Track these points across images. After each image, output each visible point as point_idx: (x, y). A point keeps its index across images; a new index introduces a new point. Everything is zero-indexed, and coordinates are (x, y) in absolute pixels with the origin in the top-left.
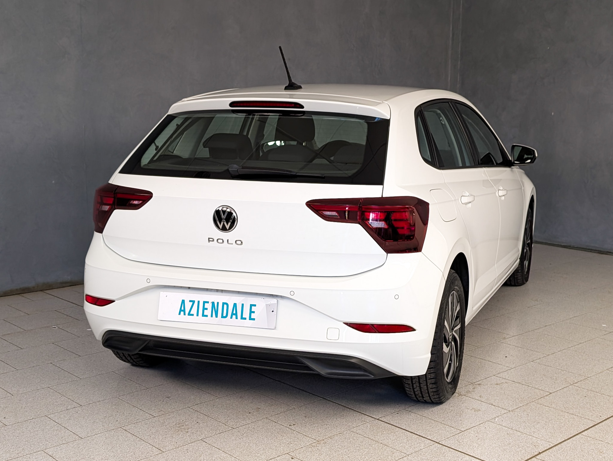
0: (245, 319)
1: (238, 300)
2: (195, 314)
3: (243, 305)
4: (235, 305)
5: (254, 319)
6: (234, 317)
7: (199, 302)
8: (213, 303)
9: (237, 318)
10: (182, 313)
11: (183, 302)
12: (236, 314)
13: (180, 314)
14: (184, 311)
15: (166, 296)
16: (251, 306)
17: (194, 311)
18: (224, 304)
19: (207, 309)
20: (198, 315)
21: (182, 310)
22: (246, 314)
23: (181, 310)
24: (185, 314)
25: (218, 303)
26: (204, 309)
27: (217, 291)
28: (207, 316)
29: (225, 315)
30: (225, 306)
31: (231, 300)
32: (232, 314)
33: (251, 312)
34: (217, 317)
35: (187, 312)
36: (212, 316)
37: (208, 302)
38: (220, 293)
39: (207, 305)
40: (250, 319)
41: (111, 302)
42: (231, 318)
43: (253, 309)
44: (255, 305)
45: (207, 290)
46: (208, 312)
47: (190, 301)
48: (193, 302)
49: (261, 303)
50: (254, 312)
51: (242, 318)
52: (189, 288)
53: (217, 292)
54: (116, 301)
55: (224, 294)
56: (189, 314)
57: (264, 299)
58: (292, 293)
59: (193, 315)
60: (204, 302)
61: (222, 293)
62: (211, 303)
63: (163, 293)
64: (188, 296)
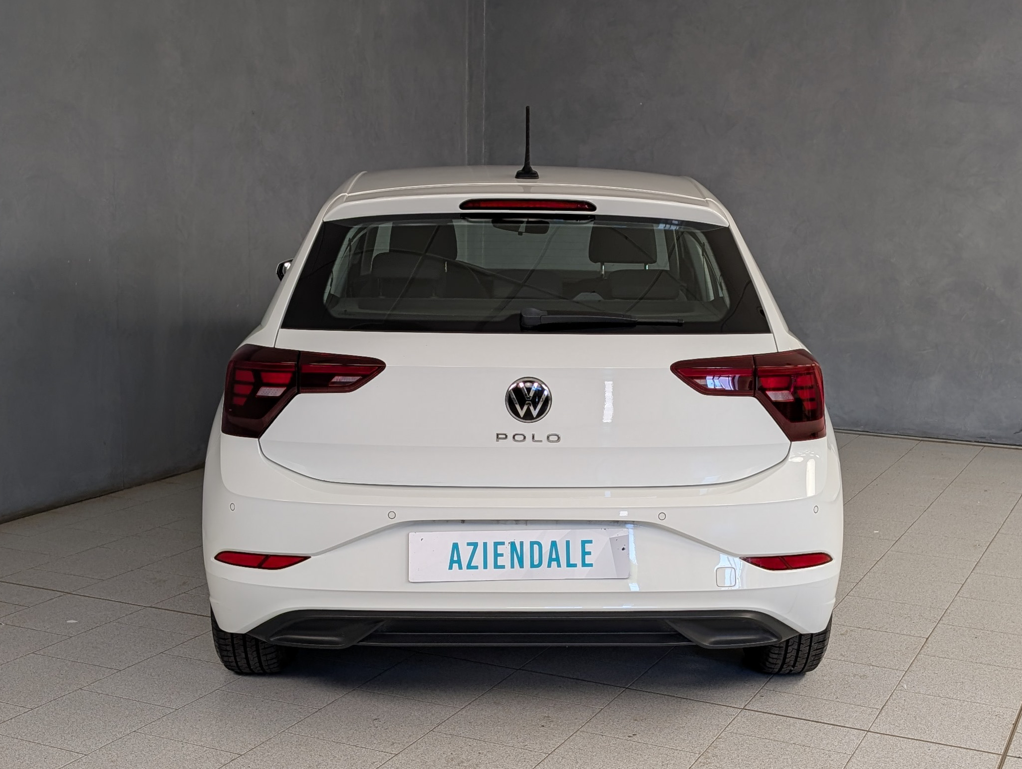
0: (575, 565)
1: (559, 535)
2: (481, 565)
3: (568, 543)
4: (554, 544)
5: (591, 565)
6: (554, 564)
7: (485, 544)
8: (513, 544)
9: (559, 566)
10: (455, 566)
11: (455, 546)
12: (557, 560)
13: (451, 568)
14: (459, 562)
15: (422, 539)
16: (584, 543)
17: (478, 560)
18: (532, 544)
19: (502, 555)
20: (485, 567)
21: (455, 561)
22: (576, 558)
23: (452, 562)
24: (460, 568)
25: (522, 543)
26: (497, 555)
27: (517, 522)
28: (503, 567)
29: (536, 562)
30: (536, 547)
31: (546, 536)
32: (551, 560)
33: (585, 553)
34: (522, 566)
35: (464, 564)
36: (512, 566)
37: (503, 543)
38: (524, 526)
39: (500, 550)
40: (584, 565)
41: (301, 559)
42: (549, 566)
43: (588, 548)
44: (590, 542)
45: (498, 522)
46: (504, 560)
47: (469, 544)
48: (475, 545)
49: (600, 539)
50: (589, 553)
51: (569, 565)
52: (463, 521)
53: (517, 524)
54: (312, 557)
55: (529, 526)
56: (469, 567)
57: (605, 529)
58: (662, 516)
59: (476, 567)
60: (496, 544)
61: (526, 525)
62: (510, 545)
63: (416, 536)
64: (463, 536)
